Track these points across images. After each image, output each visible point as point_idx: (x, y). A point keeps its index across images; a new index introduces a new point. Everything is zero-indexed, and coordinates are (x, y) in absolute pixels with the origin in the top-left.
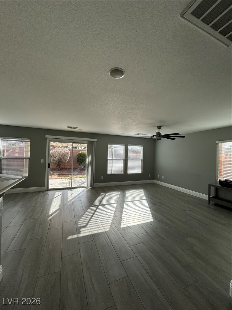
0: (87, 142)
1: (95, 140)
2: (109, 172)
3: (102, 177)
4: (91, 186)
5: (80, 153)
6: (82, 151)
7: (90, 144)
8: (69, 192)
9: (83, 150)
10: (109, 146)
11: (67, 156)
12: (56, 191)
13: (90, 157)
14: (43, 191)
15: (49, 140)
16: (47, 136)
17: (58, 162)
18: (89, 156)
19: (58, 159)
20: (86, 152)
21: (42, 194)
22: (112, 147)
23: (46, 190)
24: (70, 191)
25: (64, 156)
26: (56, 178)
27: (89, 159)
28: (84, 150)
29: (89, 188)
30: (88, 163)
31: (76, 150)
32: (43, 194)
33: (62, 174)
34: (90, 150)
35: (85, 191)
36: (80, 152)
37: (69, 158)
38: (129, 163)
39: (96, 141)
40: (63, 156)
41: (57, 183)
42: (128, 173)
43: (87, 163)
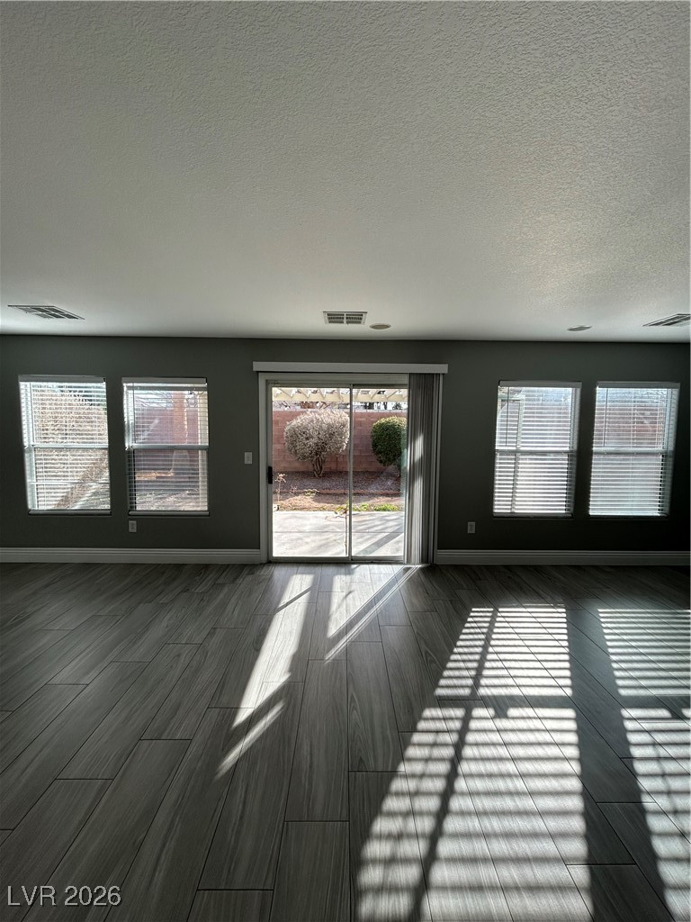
0: (405, 380)
1: (442, 369)
2: (501, 506)
3: (471, 528)
4: (425, 558)
5: (382, 425)
6: (389, 417)
7: (421, 387)
8: (340, 581)
9: (390, 415)
10: (503, 391)
11: (341, 434)
12: (294, 569)
13: (419, 443)
14: (252, 567)
15: (267, 381)
16: (257, 366)
17: (317, 454)
18: (414, 438)
19: (317, 444)
20: (404, 420)
21: (245, 581)
22: (517, 396)
23: (264, 560)
24: (343, 577)
25: (332, 433)
26: (307, 505)
27: (415, 451)
28: (396, 414)
29: (416, 566)
30: (413, 466)
31: (369, 415)
32: (250, 578)
33: (328, 491)
34: (421, 413)
35: (403, 580)
36: (383, 421)
37: (347, 440)
38: (598, 468)
39: (446, 371)
40: (332, 435)
41: (307, 528)
42: (592, 513)
43: (407, 464)
